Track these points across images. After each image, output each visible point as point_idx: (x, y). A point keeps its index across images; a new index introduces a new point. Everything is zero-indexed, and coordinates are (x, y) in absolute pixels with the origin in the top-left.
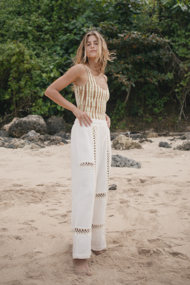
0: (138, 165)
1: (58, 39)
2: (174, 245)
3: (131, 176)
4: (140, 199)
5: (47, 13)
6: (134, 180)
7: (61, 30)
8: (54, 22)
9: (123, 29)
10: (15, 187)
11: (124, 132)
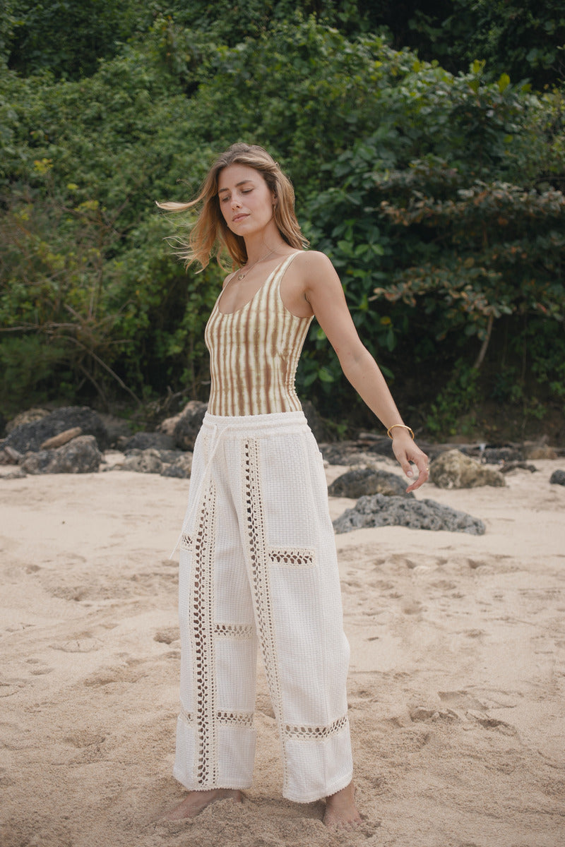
0: (478, 528)
1: (306, 201)
2: (496, 705)
3: (451, 552)
4: (455, 606)
5: (280, 134)
6: (453, 561)
7: (314, 177)
8: (296, 158)
9: (472, 174)
10: (166, 567)
11: (470, 443)
